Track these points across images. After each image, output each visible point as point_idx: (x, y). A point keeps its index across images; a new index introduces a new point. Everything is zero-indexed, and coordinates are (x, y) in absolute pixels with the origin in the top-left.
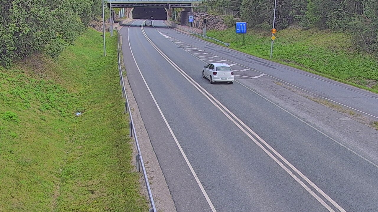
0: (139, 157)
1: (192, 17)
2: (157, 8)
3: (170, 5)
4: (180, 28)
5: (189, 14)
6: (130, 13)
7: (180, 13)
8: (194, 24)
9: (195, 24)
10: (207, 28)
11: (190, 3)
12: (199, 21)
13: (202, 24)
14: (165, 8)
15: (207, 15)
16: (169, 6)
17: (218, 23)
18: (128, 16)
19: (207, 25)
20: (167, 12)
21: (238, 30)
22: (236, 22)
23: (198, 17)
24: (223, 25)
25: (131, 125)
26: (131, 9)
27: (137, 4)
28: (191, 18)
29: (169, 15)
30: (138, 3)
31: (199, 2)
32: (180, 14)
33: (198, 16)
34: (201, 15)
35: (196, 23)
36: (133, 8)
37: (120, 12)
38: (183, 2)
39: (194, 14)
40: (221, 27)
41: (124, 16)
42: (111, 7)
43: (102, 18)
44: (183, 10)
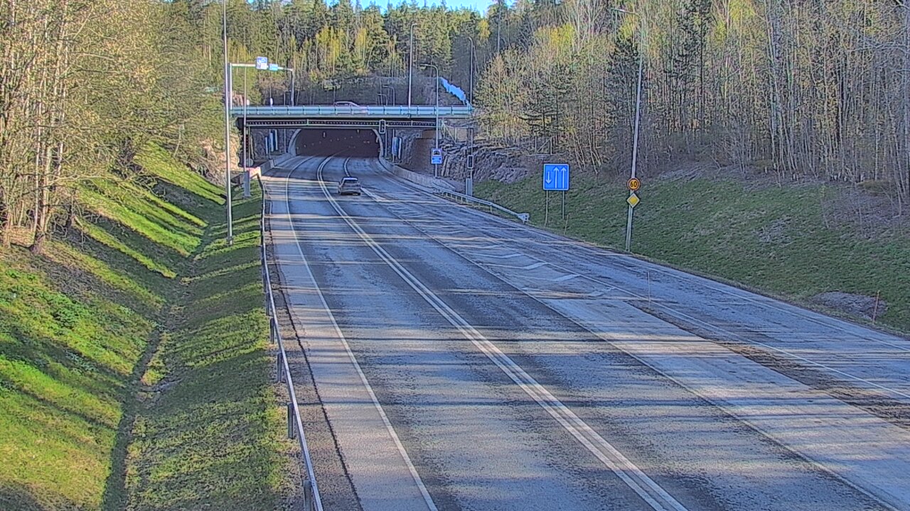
0: (310, 489)
1: (439, 151)
2: (356, 130)
3: (387, 123)
4: (411, 178)
5: (432, 145)
6: (291, 141)
7: (410, 143)
8: (443, 169)
9: (446, 167)
10: (475, 178)
11: (435, 119)
12: (455, 161)
13: (462, 167)
14: (375, 131)
15: (475, 146)
16: (385, 125)
17: (501, 167)
18: (287, 149)
19: (476, 170)
20: (380, 140)
21: (548, 181)
22: (544, 163)
23: (455, 151)
24: (513, 170)
25: (291, 412)
26: (293, 133)
27: (308, 120)
28: (436, 154)
29: (384, 148)
30: (309, 118)
31: (455, 116)
32: (410, 145)
33: (453, 150)
34: (461, 146)
35: (448, 166)
36: (299, 130)
37: (266, 138)
38: (417, 117)
39: (443, 144)
40: (509, 175)
41: (277, 149)
42: (247, 127)
43: (224, 153)
44: (419, 135)
